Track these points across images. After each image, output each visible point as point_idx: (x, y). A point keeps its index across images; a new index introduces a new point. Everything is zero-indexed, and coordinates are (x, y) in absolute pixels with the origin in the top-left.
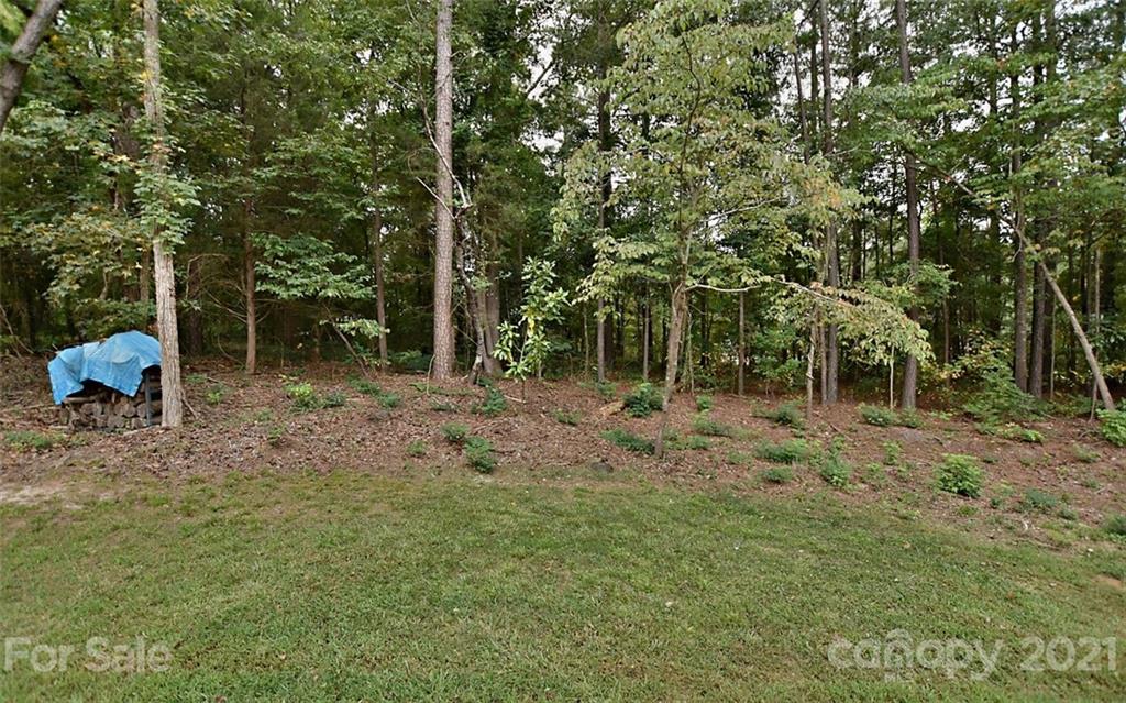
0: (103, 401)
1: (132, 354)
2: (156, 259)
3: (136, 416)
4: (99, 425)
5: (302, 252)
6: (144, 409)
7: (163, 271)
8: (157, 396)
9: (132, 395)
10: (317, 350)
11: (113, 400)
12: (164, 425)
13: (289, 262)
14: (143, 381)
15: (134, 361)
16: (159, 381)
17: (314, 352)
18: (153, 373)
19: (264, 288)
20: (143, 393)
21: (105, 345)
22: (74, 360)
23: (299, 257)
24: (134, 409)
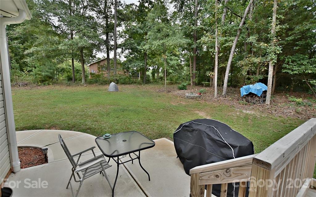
0: (251, 97)
1: (261, 88)
2: (270, 66)
3: (259, 101)
4: (250, 102)
5: (297, 60)
6: (261, 100)
7: (271, 69)
8: (265, 97)
9: (259, 96)
10: (292, 88)
11: (254, 97)
12: (266, 103)
13: (293, 63)
14: (262, 94)
15: (261, 89)
16: (266, 94)
17: (291, 89)
18: (265, 92)
19: (285, 71)
20: (262, 96)
21: (254, 85)
22: (247, 88)
23: (296, 61)
24: (259, 99)
